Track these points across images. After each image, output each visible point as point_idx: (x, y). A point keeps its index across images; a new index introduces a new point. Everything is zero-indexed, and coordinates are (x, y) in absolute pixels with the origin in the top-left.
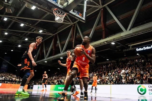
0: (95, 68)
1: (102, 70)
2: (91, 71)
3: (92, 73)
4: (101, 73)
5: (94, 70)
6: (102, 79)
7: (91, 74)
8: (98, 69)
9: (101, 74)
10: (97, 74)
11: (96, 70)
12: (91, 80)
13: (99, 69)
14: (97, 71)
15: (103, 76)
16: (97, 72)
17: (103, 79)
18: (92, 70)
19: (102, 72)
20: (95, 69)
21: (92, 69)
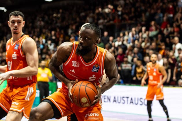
0: (143, 8)
1: (171, 15)
2: (131, 19)
3: (133, 29)
4: (170, 29)
5: (140, 16)
6: (170, 60)
7: (131, 34)
8: (155, 14)
9: (168, 36)
10: (153, 33)
11: (147, 14)
12: (127, 62)
13: (159, 11)
14: (153, 23)
15: (176, 44)
16: (154, 28)
17: (175, 60)
18: (133, 14)
19: (172, 26)
20: (145, 11)
21: (133, 9)
